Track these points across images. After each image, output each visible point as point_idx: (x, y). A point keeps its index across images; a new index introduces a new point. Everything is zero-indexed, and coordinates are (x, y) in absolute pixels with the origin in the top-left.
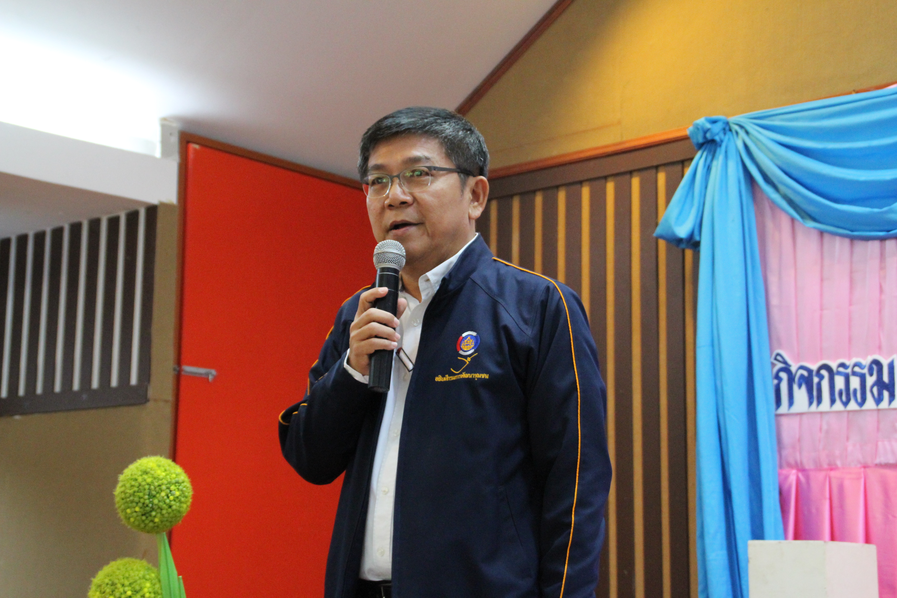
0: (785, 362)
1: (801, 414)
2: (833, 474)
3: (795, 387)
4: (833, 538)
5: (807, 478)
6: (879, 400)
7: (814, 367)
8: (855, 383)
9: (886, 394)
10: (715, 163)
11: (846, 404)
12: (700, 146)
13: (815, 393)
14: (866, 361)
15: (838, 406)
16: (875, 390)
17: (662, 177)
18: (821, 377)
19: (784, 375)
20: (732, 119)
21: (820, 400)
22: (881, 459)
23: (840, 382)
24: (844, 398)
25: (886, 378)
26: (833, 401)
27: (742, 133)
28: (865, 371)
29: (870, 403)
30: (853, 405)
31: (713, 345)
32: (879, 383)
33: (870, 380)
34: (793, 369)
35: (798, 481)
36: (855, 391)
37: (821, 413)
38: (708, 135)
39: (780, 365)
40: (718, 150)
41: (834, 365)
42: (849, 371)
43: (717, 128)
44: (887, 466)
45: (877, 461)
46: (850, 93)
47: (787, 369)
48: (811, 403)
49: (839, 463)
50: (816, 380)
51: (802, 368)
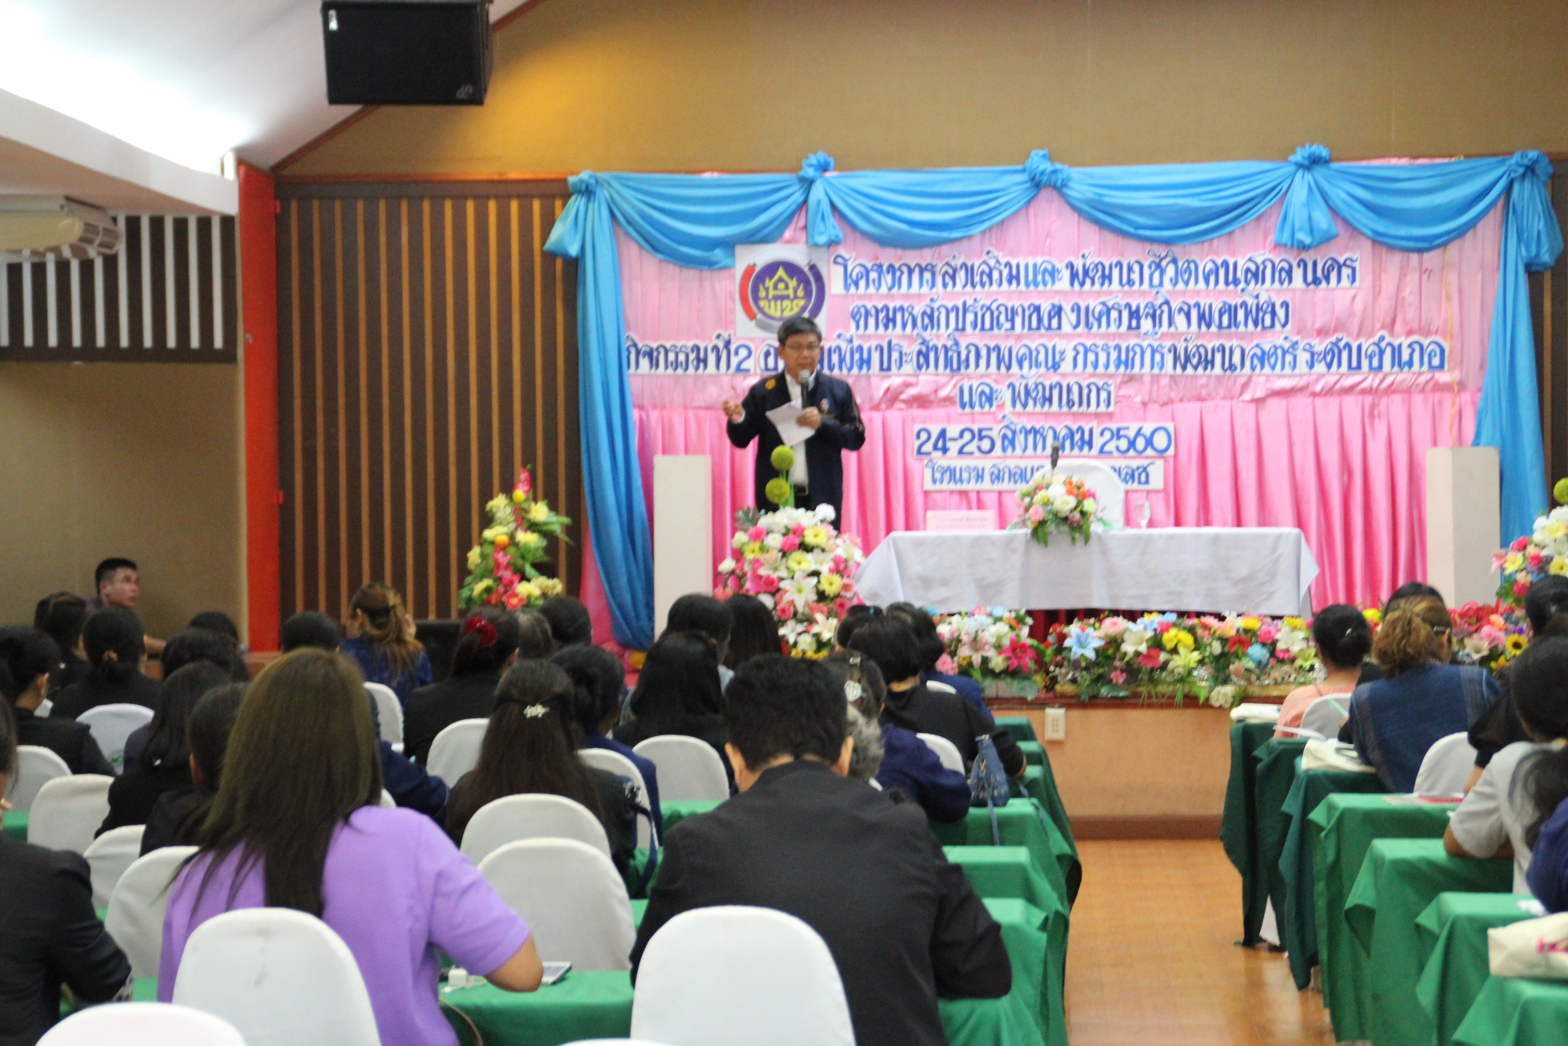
0: (633, 340)
1: (643, 376)
2: (665, 413)
3: (641, 358)
4: (687, 452)
5: (648, 416)
6: (697, 368)
7: (654, 345)
8: (682, 357)
9: (702, 365)
10: (591, 206)
11: (676, 369)
12: (580, 192)
13: (654, 362)
14: (690, 344)
15: (670, 371)
16: (695, 363)
17: (536, 205)
18: (659, 353)
19: (633, 350)
20: (600, 175)
21: (657, 366)
22: (696, 403)
23: (671, 357)
24: (674, 365)
25: (702, 355)
26: (666, 367)
27: (606, 185)
28: (689, 350)
29: (691, 370)
30: (680, 371)
31: (597, 330)
32: (698, 359)
33: (692, 356)
34: (640, 346)
35: (641, 418)
36: (681, 363)
37: (658, 376)
38: (590, 187)
39: (629, 343)
40: (592, 197)
41: (668, 345)
42: (678, 349)
43: (592, 181)
44: (700, 408)
45: (694, 404)
46: (678, 172)
47: (635, 345)
48: (651, 367)
49: (668, 405)
50: (655, 354)
51: (646, 346)
